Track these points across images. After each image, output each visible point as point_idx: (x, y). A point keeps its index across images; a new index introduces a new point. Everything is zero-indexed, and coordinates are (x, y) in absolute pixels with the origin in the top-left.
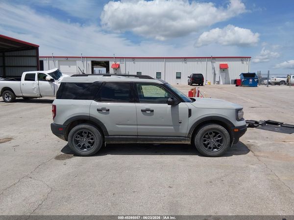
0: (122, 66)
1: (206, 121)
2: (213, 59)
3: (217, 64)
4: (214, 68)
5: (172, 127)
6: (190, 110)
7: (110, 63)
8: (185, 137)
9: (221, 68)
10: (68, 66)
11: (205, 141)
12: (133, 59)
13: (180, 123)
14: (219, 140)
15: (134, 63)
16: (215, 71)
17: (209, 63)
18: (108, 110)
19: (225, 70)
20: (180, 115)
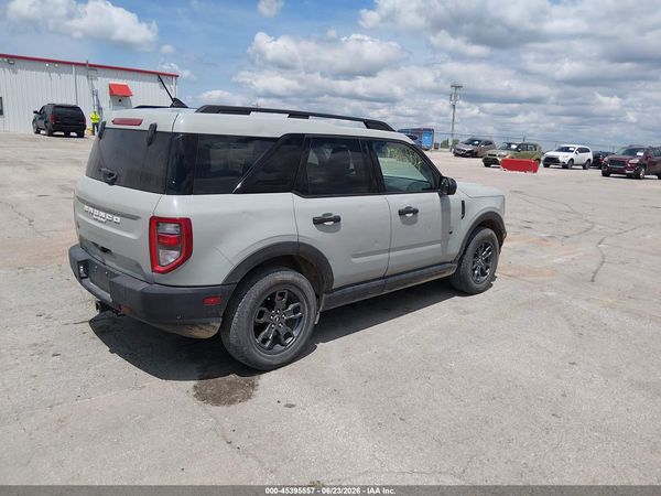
2: (91, 68)
3: (103, 83)
4: (95, 94)
5: (439, 245)
6: (463, 204)
8: (451, 262)
9: (112, 93)
13: (451, 233)
14: (487, 258)
16: (98, 100)
17: (82, 79)
18: (338, 219)
19: (124, 100)
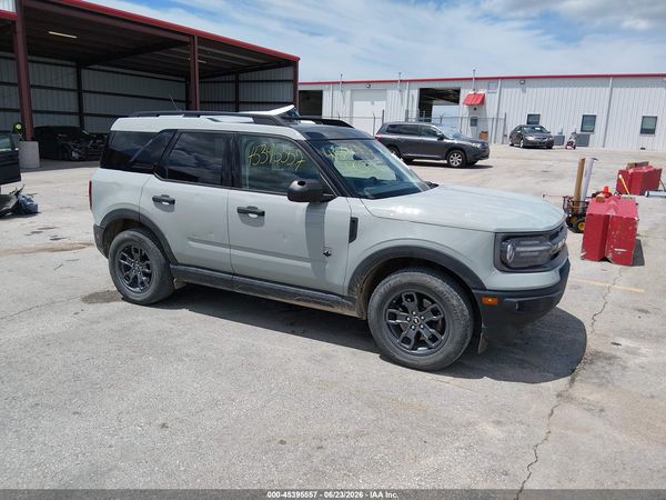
0: (491, 101)
1: (395, 260)
5: (309, 265)
6: (354, 222)
7: (462, 91)
8: (343, 297)
10: (369, 103)
11: (394, 317)
12: (523, 80)
13: (327, 255)
14: (432, 321)
15: (524, 91)
18: (173, 202)
20: (327, 232)
